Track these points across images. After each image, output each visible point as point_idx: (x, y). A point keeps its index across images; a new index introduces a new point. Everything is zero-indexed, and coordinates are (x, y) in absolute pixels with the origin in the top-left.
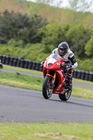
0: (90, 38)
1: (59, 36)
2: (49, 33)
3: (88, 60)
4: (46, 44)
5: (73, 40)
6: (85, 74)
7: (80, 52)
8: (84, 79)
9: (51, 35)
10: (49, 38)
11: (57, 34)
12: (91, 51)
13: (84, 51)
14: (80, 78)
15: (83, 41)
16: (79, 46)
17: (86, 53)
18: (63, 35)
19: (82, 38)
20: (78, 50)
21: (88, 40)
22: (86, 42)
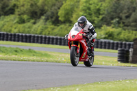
0: (62, 4)
1: (32, 5)
2: (22, 3)
3: (62, 26)
4: (19, 15)
5: (46, 8)
6: (61, 39)
7: (53, 19)
8: (60, 44)
9: (23, 6)
10: (22, 8)
11: (29, 4)
12: (65, 17)
13: (58, 17)
14: (57, 44)
15: (56, 8)
16: (53, 13)
17: (60, 19)
18: (36, 4)
19: (54, 5)
20: (52, 18)
21: (61, 6)
22: (59, 8)
